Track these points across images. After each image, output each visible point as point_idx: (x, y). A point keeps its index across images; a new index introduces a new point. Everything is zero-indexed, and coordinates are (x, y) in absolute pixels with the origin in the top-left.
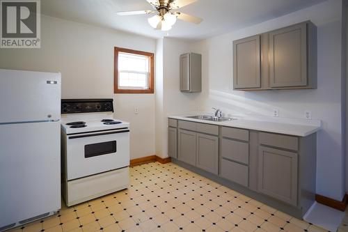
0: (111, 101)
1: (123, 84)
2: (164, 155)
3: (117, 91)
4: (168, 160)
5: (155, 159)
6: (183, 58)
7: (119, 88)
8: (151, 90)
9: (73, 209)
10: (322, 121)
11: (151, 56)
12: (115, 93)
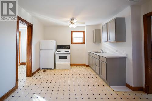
0: (69, 46)
1: (74, 41)
4: (88, 66)
7: (73, 42)
8: (84, 43)
10: (127, 54)
11: (84, 32)
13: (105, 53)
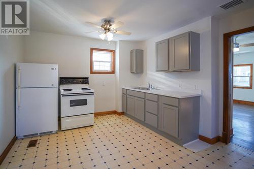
0: (88, 78)
1: (96, 68)
2: (120, 110)
3: (92, 72)
4: (122, 114)
5: (115, 112)
6: (132, 52)
7: (93, 71)
8: (113, 72)
9: (64, 132)
10: (202, 91)
11: (113, 52)
12: (91, 73)
13: (157, 89)
